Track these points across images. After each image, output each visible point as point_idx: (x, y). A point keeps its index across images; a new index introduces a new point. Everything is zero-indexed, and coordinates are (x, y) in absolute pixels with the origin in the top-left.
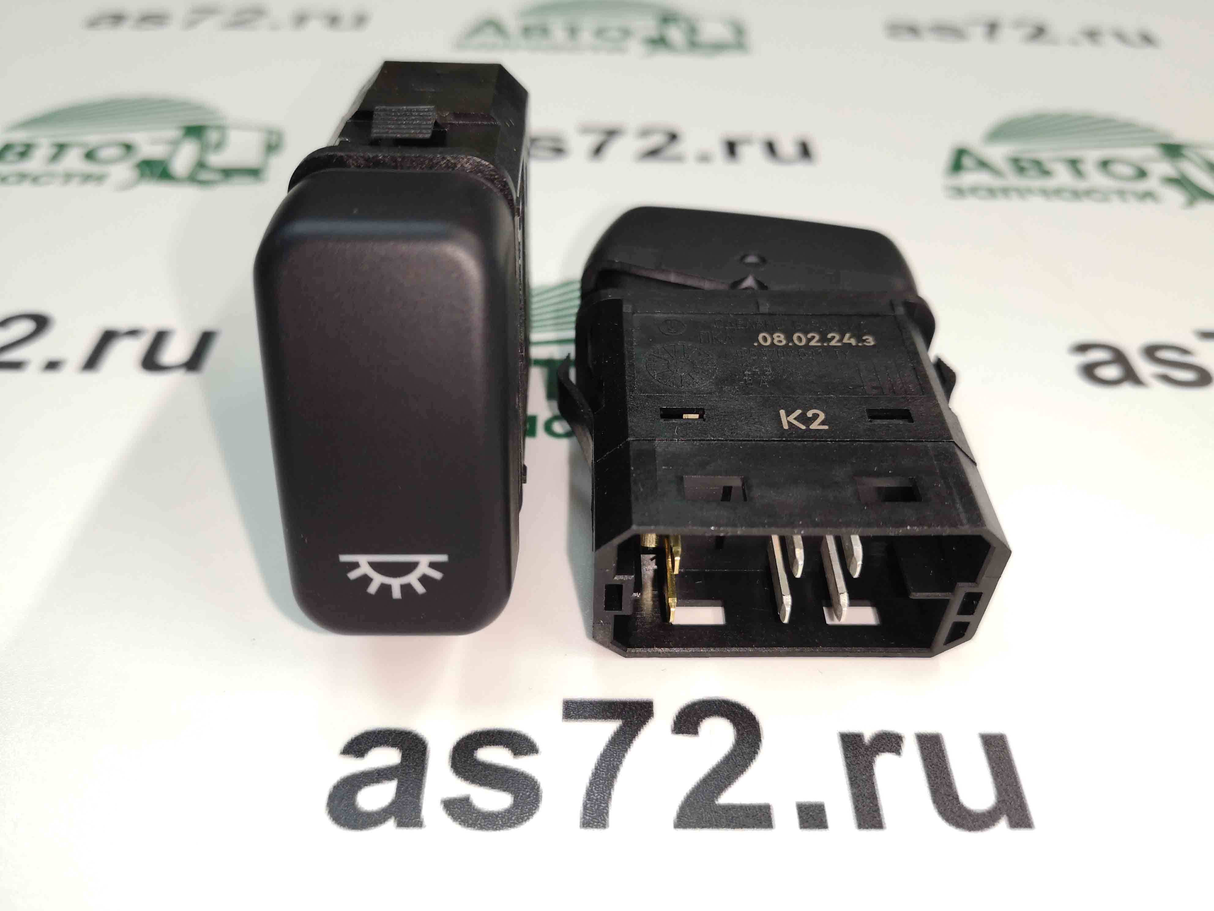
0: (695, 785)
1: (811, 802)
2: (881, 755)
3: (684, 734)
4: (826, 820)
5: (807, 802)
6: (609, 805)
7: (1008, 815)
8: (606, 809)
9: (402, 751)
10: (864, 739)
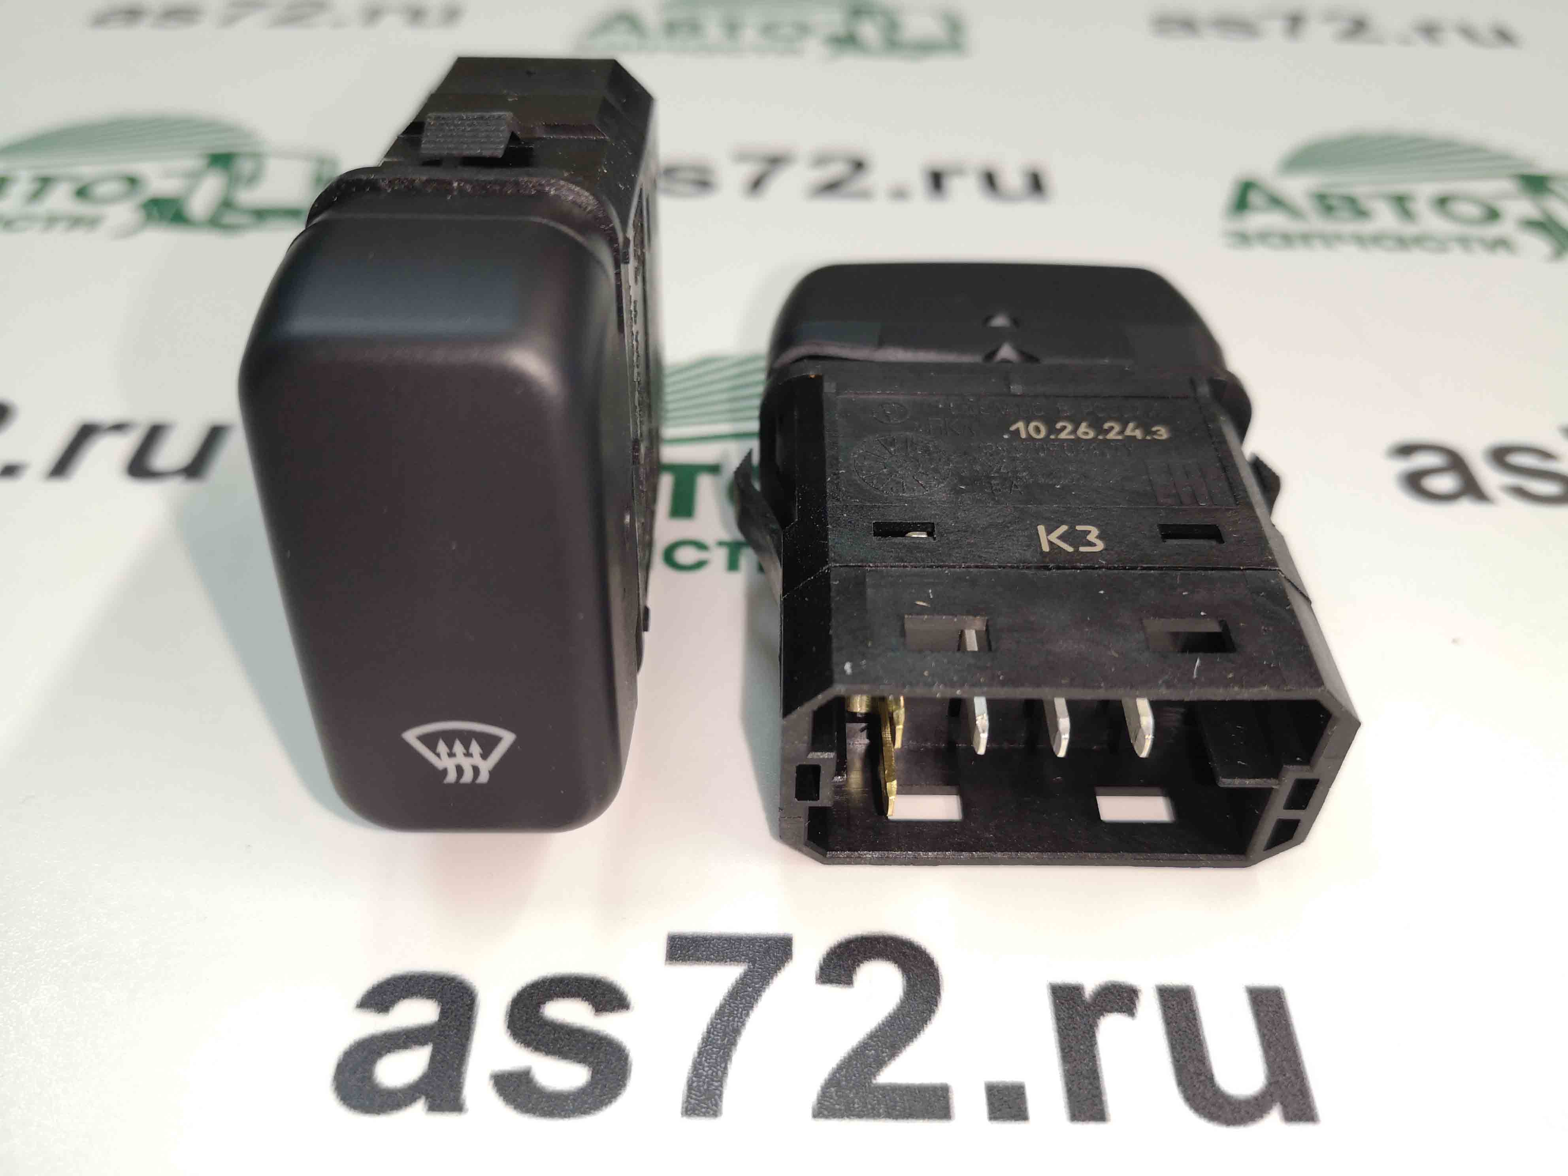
0: (844, 1057)
1: (1006, 1083)
2: (1107, 1015)
3: (834, 985)
4: (1026, 1109)
5: (1001, 1082)
6: (724, 1084)
7: (1282, 1104)
8: (719, 1090)
9: (441, 1004)
10: (1084, 993)
